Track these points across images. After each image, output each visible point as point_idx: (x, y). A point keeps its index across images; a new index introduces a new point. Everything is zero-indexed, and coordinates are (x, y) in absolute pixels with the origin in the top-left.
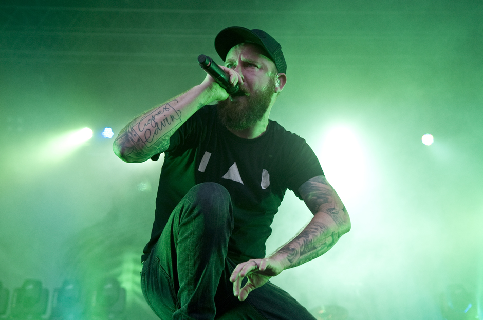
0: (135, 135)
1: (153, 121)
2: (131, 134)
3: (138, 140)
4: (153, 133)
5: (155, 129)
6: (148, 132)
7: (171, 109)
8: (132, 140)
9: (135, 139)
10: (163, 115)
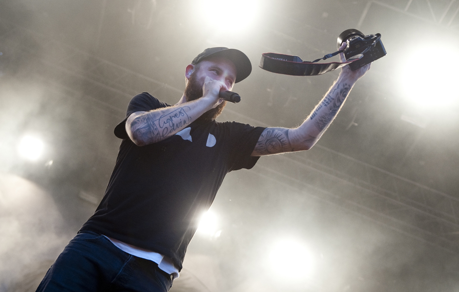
0: (156, 129)
1: (171, 122)
2: (153, 127)
3: (157, 134)
4: (169, 131)
5: (171, 128)
6: (166, 130)
7: (185, 115)
8: (153, 133)
9: (156, 133)
10: (179, 118)
